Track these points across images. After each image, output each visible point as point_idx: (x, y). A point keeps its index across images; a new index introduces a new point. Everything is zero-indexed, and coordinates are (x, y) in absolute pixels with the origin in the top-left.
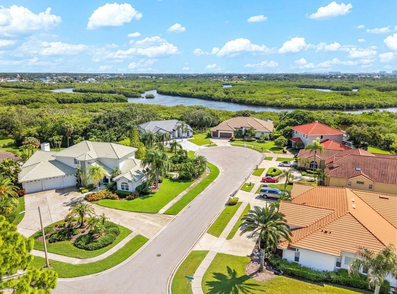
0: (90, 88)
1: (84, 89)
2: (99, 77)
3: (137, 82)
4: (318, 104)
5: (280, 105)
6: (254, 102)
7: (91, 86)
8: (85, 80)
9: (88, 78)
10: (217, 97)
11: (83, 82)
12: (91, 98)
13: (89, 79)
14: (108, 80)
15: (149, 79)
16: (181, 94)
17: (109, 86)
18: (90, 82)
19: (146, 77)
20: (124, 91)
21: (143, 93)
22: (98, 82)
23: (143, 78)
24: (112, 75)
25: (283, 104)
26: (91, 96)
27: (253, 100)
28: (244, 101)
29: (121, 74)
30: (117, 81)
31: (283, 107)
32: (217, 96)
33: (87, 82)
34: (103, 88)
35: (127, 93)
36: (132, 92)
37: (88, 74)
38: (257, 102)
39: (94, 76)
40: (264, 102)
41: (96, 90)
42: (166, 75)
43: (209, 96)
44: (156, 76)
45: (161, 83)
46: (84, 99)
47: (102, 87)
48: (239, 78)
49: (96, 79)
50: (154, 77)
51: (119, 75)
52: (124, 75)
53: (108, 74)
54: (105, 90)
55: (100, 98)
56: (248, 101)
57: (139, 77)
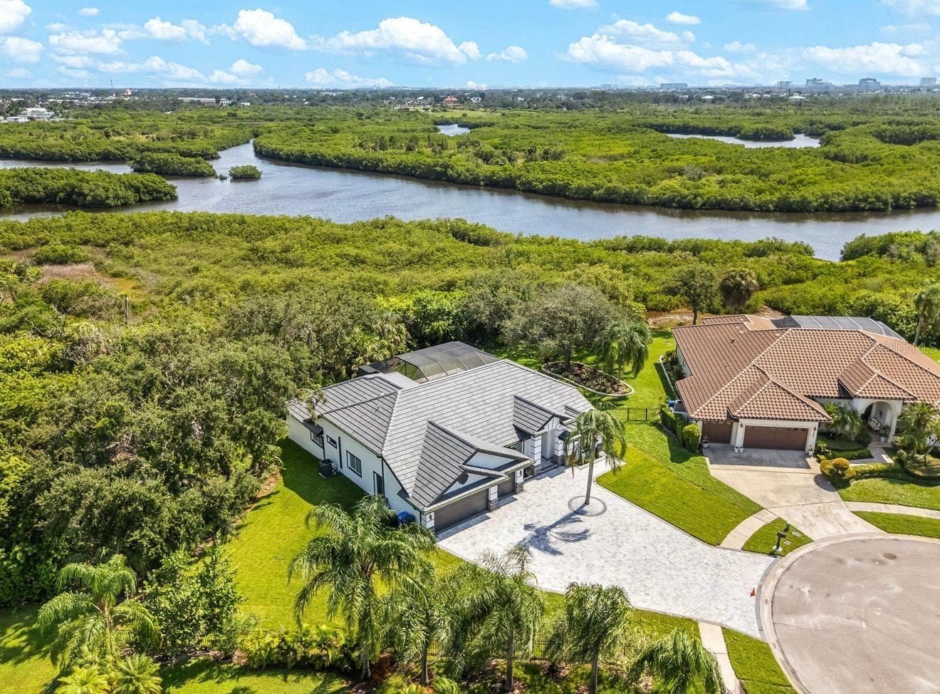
0: (34, 145)
1: (12, 148)
2: (60, 101)
3: (179, 118)
4: (811, 198)
5: (690, 202)
6: (602, 191)
7: (38, 137)
8: (17, 113)
9: (24, 104)
10: (468, 174)
11: (11, 119)
12: (40, 188)
13: (29, 110)
14: (90, 112)
15: (211, 107)
16: (341, 160)
17: (98, 134)
18: (31, 119)
19: (202, 100)
20: (155, 156)
21: (213, 158)
22: (57, 119)
23: (192, 102)
24: (96, 93)
25: (699, 199)
26: (41, 180)
27: (598, 187)
28: (566, 186)
29: (124, 91)
30: (118, 115)
31: (701, 208)
32: (468, 170)
33: (22, 119)
34: (79, 144)
35: (166, 162)
36: (185, 160)
37: (23, 93)
38: (611, 191)
39: (40, 97)
40: (636, 191)
41: (53, 150)
42: (257, 92)
43: (438, 169)
44: (229, 99)
45: (255, 120)
46: (16, 194)
47: (74, 139)
48: (462, 102)
49: (50, 109)
50: (225, 101)
51: (118, 92)
52: (134, 94)
53: (86, 91)
54: (87, 151)
55: (73, 188)
56: (579, 188)
57: (182, 101)
